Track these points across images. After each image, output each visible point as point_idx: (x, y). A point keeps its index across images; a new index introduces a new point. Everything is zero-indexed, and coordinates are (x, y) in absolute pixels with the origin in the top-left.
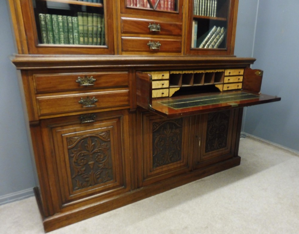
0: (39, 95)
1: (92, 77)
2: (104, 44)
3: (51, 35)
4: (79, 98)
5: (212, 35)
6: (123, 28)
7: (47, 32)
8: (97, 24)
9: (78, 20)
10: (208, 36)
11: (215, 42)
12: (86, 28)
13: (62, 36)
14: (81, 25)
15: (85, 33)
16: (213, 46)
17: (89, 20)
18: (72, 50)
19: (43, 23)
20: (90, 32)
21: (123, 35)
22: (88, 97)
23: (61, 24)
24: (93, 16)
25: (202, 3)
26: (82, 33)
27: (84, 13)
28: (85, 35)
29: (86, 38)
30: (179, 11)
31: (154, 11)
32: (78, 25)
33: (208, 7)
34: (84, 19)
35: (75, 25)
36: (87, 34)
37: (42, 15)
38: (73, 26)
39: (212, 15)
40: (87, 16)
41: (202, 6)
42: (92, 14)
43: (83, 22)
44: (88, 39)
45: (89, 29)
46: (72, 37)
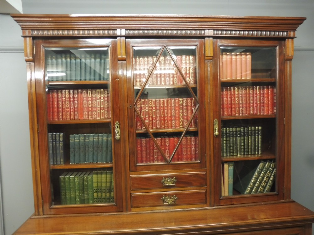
6: (132, 186)
7: (65, 191)
8: (111, 179)
9: (92, 179)
12: (99, 185)
14: (95, 182)
15: (99, 189)
17: (103, 177)
19: (62, 184)
20: (103, 188)
21: (132, 192)
23: (77, 184)
24: (106, 173)
25: (241, 140)
26: (96, 189)
27: (98, 171)
28: (99, 190)
29: (99, 194)
30: (201, 159)
31: (169, 164)
32: (93, 182)
33: (250, 144)
34: (98, 177)
35: (90, 183)
36: (100, 189)
37: (62, 177)
38: (88, 184)
39: (255, 151)
40: (102, 174)
41: (240, 143)
42: (106, 171)
43: (98, 179)
44: (102, 194)
45: (103, 185)
46: (87, 193)
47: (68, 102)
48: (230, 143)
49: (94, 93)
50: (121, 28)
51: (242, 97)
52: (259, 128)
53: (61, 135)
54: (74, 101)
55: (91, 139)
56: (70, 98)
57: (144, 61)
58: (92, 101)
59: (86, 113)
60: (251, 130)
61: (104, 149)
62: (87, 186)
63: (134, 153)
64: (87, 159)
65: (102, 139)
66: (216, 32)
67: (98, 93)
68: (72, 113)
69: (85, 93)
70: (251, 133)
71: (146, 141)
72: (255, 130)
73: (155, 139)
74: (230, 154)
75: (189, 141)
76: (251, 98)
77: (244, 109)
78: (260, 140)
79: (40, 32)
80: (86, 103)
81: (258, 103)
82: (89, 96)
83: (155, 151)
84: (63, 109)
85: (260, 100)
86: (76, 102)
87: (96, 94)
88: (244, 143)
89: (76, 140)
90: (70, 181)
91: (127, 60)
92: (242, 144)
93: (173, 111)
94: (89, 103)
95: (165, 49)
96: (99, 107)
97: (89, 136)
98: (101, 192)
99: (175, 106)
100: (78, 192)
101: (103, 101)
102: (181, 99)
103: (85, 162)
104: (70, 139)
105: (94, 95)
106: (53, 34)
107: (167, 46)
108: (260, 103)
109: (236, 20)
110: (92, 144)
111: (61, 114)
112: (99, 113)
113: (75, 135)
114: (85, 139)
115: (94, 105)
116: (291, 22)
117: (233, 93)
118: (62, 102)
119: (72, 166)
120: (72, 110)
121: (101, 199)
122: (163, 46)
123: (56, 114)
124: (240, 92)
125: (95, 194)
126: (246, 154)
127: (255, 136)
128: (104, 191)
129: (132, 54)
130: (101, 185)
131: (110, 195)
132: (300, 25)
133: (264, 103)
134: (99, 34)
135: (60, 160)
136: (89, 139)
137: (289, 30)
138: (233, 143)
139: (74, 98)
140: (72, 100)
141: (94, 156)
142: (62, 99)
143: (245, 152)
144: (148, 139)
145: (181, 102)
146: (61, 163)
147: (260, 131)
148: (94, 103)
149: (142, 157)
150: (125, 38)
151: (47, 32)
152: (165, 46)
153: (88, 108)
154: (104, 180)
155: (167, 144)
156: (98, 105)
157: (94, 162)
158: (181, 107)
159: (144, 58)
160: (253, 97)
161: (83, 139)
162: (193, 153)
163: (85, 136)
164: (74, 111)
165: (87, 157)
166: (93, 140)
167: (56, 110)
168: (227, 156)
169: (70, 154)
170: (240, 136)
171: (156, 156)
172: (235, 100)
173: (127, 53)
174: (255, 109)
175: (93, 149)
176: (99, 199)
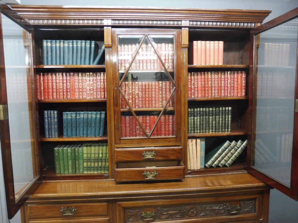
0: (32, 220)
1: (73, 207)
5: (224, 151)
7: (59, 161)
8: (99, 151)
9: (83, 150)
10: (219, 152)
11: (228, 157)
12: (89, 155)
14: (85, 154)
15: (88, 159)
16: (226, 161)
17: (92, 149)
19: (57, 154)
20: (92, 158)
23: (69, 154)
24: (95, 146)
25: (213, 118)
26: (86, 160)
27: (88, 144)
28: (88, 161)
29: (89, 163)
30: (177, 135)
31: (149, 139)
32: (83, 154)
33: (221, 122)
34: (88, 149)
35: (81, 154)
36: (90, 160)
37: (56, 149)
38: (79, 155)
39: (225, 129)
40: (91, 146)
41: (212, 121)
42: (94, 144)
43: (87, 151)
44: (91, 163)
45: (92, 156)
46: (78, 163)
47: (61, 84)
48: (203, 121)
49: (84, 76)
50: (107, 18)
51: (214, 81)
52: (229, 109)
53: (56, 112)
54: (67, 82)
55: (82, 116)
56: (63, 80)
57: (128, 48)
58: (82, 83)
59: (77, 93)
60: (222, 110)
61: (93, 125)
62: (79, 157)
63: (118, 129)
64: (78, 133)
65: (91, 116)
66: (191, 23)
67: (88, 76)
68: (65, 93)
69: (76, 76)
70: (222, 112)
71: (129, 118)
72: (225, 110)
73: (138, 117)
74: (203, 131)
75: (167, 119)
76: (223, 82)
77: (216, 91)
78: (230, 119)
79: (36, 21)
80: (77, 84)
81: (229, 86)
82: (80, 78)
83: (137, 127)
84: (57, 89)
85: (230, 84)
86: (68, 84)
87: (86, 76)
88: (216, 121)
89: (69, 116)
90: (63, 152)
91: (113, 47)
92: (214, 122)
93: (154, 92)
94: (80, 84)
95: (146, 37)
96: (89, 88)
97: (80, 114)
98: (90, 162)
99: (155, 88)
100: (70, 162)
101: (92, 83)
102: (160, 82)
103: (76, 136)
104: (63, 115)
105: (84, 77)
106: (48, 23)
107: (148, 35)
108: (231, 87)
109: (209, 12)
110: (83, 120)
111: (55, 94)
112: (88, 93)
113: (67, 112)
114: (76, 116)
115: (84, 86)
116: (258, 14)
117: (206, 77)
118: (56, 83)
119: (65, 139)
120: (65, 91)
121: (90, 167)
122: (145, 35)
123: (51, 94)
124: (213, 77)
125: (85, 164)
126: (217, 131)
127: (225, 115)
128: (93, 161)
129: (117, 41)
130: (90, 156)
131: (98, 165)
132: (266, 17)
133: (234, 86)
134: (88, 23)
135: (55, 134)
136: (80, 116)
137: (257, 22)
138: (206, 121)
139: (67, 80)
140: (65, 81)
141: (84, 131)
142: (56, 81)
143: (217, 129)
144: (131, 117)
145: (161, 85)
146: (56, 136)
147: (230, 111)
148: (84, 85)
149: (126, 132)
150: (111, 27)
151: (43, 21)
152: (146, 35)
153: (79, 89)
154: (93, 152)
155: (148, 122)
156: (88, 87)
157: (84, 136)
158: (161, 89)
159: (128, 45)
160: (225, 81)
161: (75, 116)
162: (171, 129)
163: (76, 114)
164: (67, 92)
165: (78, 131)
166: (84, 117)
167: (51, 91)
168: (200, 132)
169: (64, 129)
170: (212, 116)
171: (138, 132)
172: (208, 84)
173: (113, 40)
174: (226, 91)
175: (83, 125)
176: (88, 167)
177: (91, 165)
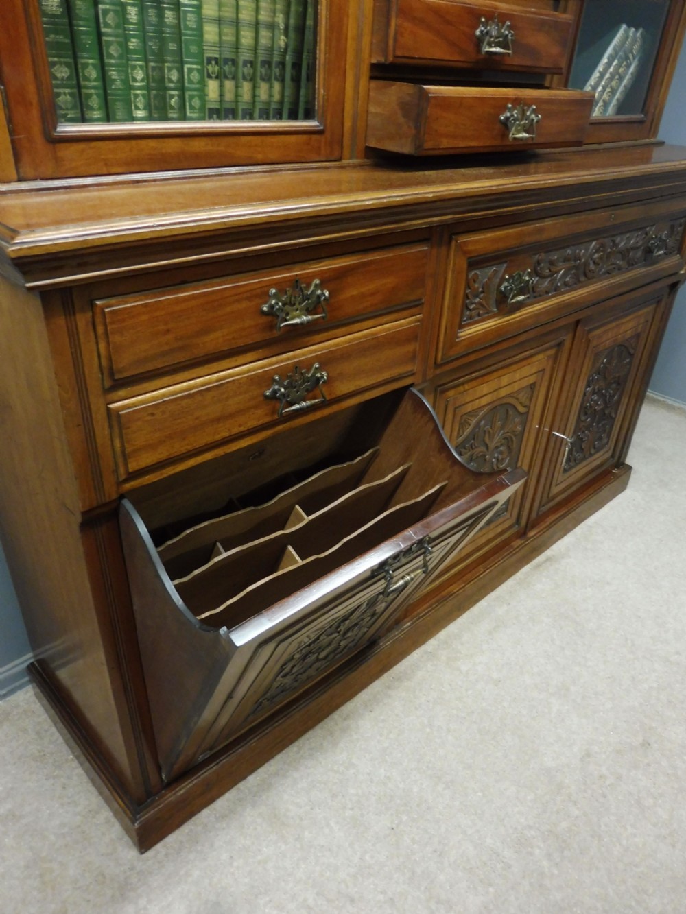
0: (122, 393)
1: (317, 281)
2: (308, 115)
3: (94, 74)
4: (265, 379)
7: (75, 57)
8: (274, 12)
10: (600, 68)
11: (612, 90)
12: (228, 35)
13: (139, 75)
14: (210, 20)
15: (226, 61)
16: (606, 106)
18: (198, 146)
20: (245, 55)
22: (296, 367)
23: (132, 14)
26: (216, 61)
28: (226, 68)
29: (229, 84)
35: (189, 22)
36: (233, 62)
38: (179, 23)
43: (220, 5)
44: (238, 85)
45: (241, 41)
46: (177, 80)
62: (180, 42)
98: (234, 77)
121: (233, 111)
125: (212, 87)
128: (247, 70)
130: (234, 39)
154: (246, 13)
177: (237, 95)
